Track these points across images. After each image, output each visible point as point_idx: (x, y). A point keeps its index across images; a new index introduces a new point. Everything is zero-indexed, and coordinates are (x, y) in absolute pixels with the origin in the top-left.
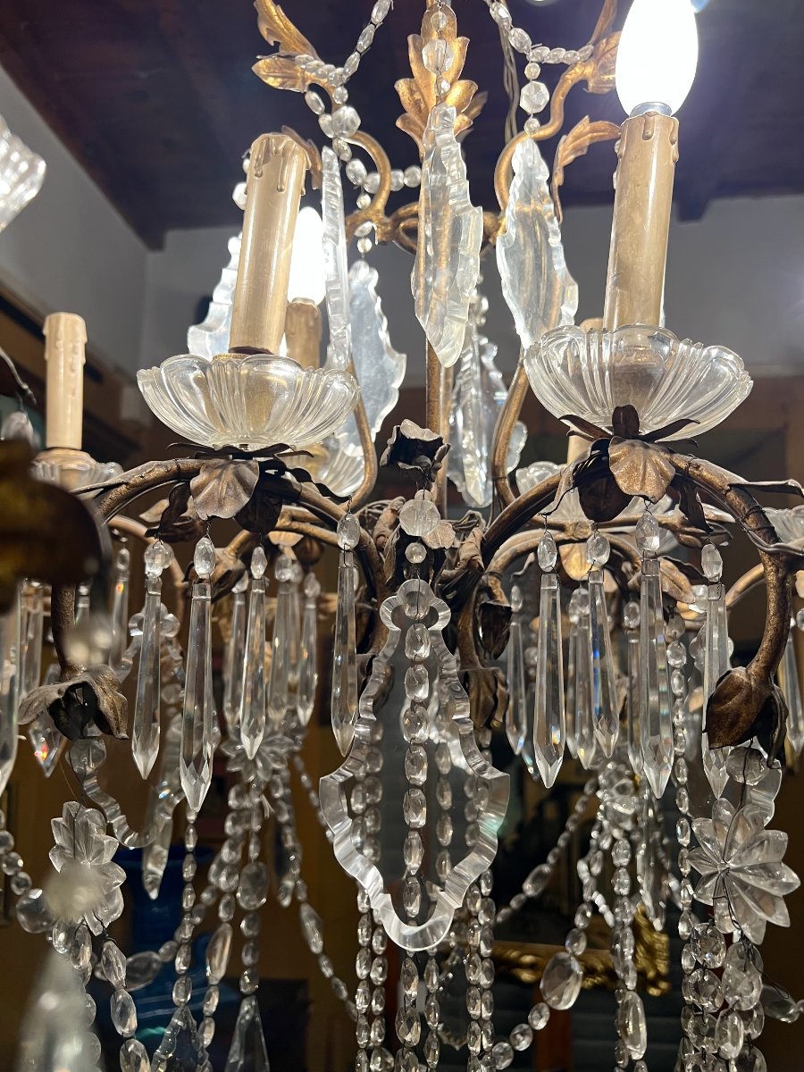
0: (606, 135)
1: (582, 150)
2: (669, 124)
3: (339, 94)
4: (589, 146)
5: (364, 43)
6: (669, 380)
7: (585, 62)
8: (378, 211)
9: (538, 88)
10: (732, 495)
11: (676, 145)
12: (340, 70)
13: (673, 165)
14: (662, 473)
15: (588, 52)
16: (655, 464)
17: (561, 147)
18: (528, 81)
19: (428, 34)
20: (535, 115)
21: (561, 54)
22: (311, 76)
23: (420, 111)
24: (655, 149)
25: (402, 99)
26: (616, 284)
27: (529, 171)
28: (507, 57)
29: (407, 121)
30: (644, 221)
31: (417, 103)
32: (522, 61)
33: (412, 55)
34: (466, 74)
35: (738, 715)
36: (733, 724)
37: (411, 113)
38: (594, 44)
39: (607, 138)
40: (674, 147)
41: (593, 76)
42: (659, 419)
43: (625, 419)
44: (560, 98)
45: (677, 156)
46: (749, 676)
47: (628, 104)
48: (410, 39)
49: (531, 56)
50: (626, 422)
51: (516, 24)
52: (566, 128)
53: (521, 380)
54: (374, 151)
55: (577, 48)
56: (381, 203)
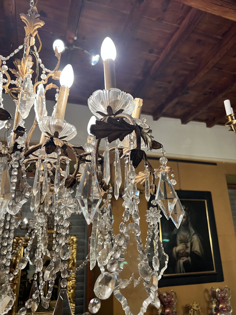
0: (55, 87)
1: (50, 88)
2: (68, 90)
3: (5, 63)
4: (51, 88)
5: (12, 55)
6: (64, 129)
7: (53, 73)
8: (7, 87)
10: (72, 148)
12: (4, 58)
13: (68, 96)
14: (62, 143)
15: (54, 72)
16: (61, 142)
17: (47, 86)
18: (43, 74)
20: (44, 80)
21: (49, 71)
23: (22, 72)
24: (65, 93)
25: (19, 68)
27: (41, 89)
28: (37, 67)
30: (62, 103)
34: (31, 68)
35: (70, 182)
36: (69, 183)
37: (20, 72)
38: (55, 71)
39: (55, 88)
40: (68, 93)
41: (54, 76)
42: (62, 135)
43: (56, 134)
44: (47, 78)
45: (69, 95)
46: (72, 176)
48: (22, 58)
49: (44, 69)
50: (56, 135)
51: (42, 63)
52: (48, 84)
53: (34, 127)
54: (7, 75)
55: (52, 70)
56: (7, 85)
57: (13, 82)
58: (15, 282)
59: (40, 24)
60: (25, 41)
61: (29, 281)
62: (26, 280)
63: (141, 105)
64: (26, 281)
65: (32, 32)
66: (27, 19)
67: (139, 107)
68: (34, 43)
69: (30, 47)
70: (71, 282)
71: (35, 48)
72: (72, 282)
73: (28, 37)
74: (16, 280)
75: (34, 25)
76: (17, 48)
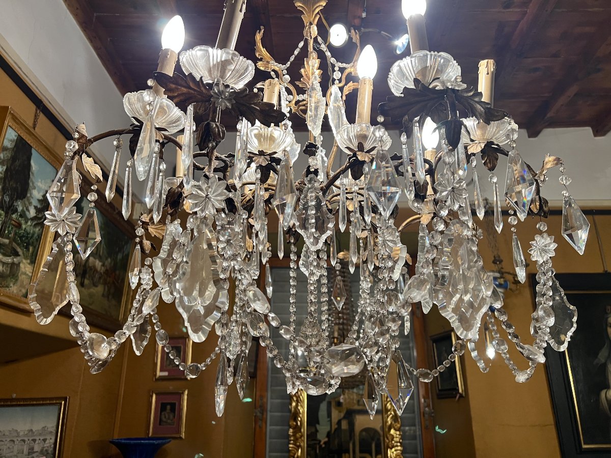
1: (350, 90)
2: (370, 82)
3: (285, 72)
4: (352, 90)
5: (292, 59)
7: (351, 68)
8: (293, 105)
9: (338, 73)
11: (372, 86)
12: (284, 66)
13: (372, 91)
15: (352, 65)
17: (345, 89)
18: (335, 71)
19: (310, 58)
20: (338, 80)
21: (344, 65)
22: (273, 67)
23: (307, 77)
24: (367, 87)
25: (302, 73)
26: (358, 118)
27: (336, 93)
28: (330, 65)
29: (304, 79)
30: (365, 103)
31: (306, 75)
32: (333, 66)
33: (305, 63)
34: (319, 68)
37: (305, 77)
38: (353, 63)
39: (356, 87)
41: (353, 71)
44: (344, 77)
47: (360, 77)
48: (305, 59)
49: (336, 65)
50: (361, 147)
51: (332, 57)
52: (346, 84)
53: (335, 150)
54: (291, 88)
55: (349, 64)
56: (294, 102)
57: (301, 97)
58: (298, 444)
59: (321, 4)
60: (305, 35)
61: (322, 443)
62: (317, 442)
63: (492, 70)
64: (315, 444)
65: (312, 20)
66: (303, 4)
67: (488, 74)
68: (316, 33)
69: (312, 39)
70: (393, 450)
71: (319, 39)
72: (396, 450)
73: (307, 27)
74: (300, 440)
75: (313, 9)
76: (297, 47)
